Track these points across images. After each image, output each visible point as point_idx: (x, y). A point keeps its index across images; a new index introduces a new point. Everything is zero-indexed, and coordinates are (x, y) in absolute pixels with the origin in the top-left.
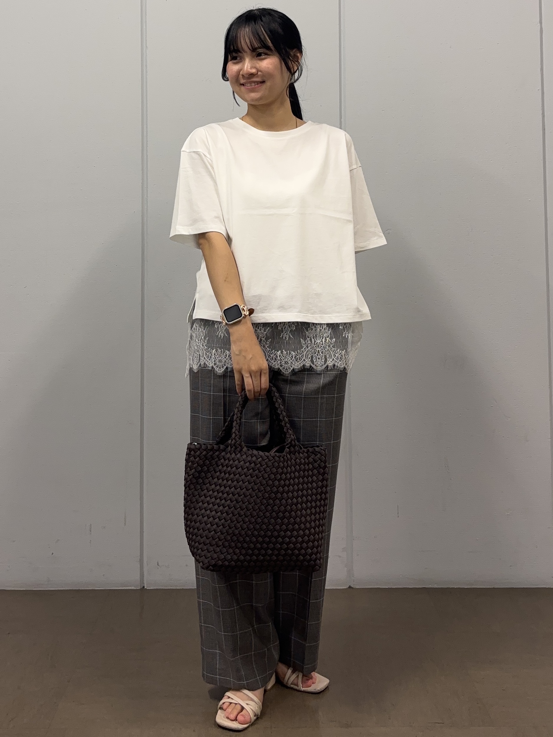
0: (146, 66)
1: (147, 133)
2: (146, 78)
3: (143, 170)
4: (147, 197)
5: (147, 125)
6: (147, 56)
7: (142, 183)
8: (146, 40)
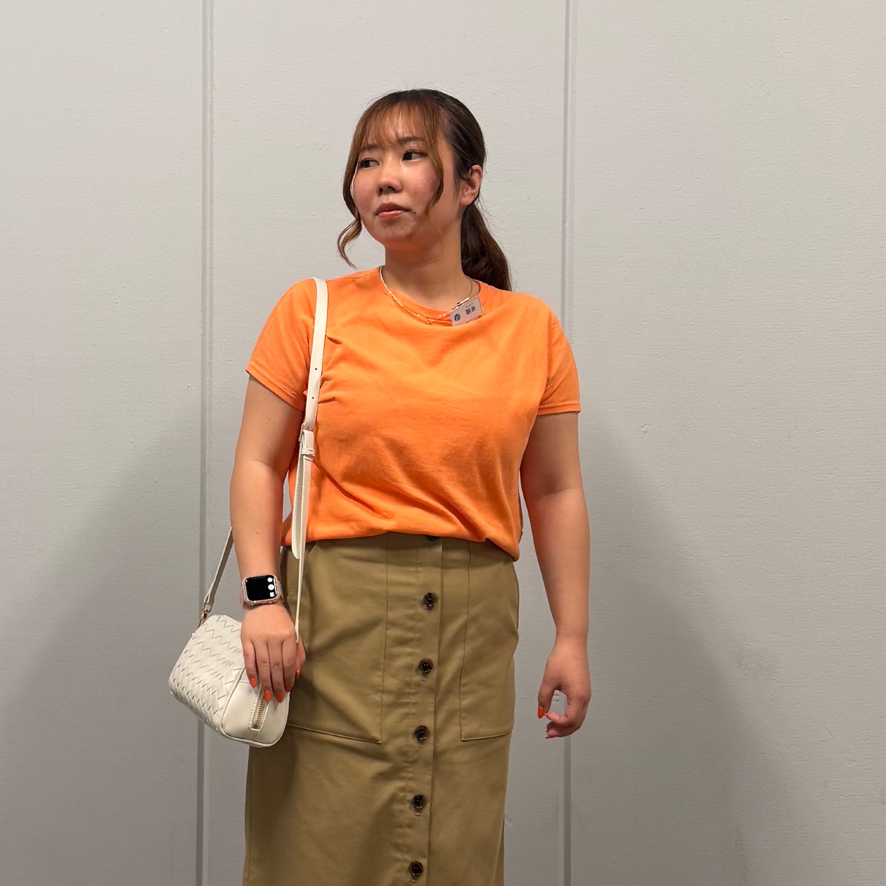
0: (212, 121)
1: (211, 244)
2: (212, 143)
3: (203, 311)
4: (211, 359)
5: (211, 228)
6: (212, 101)
7: (203, 335)
8: (213, 72)
